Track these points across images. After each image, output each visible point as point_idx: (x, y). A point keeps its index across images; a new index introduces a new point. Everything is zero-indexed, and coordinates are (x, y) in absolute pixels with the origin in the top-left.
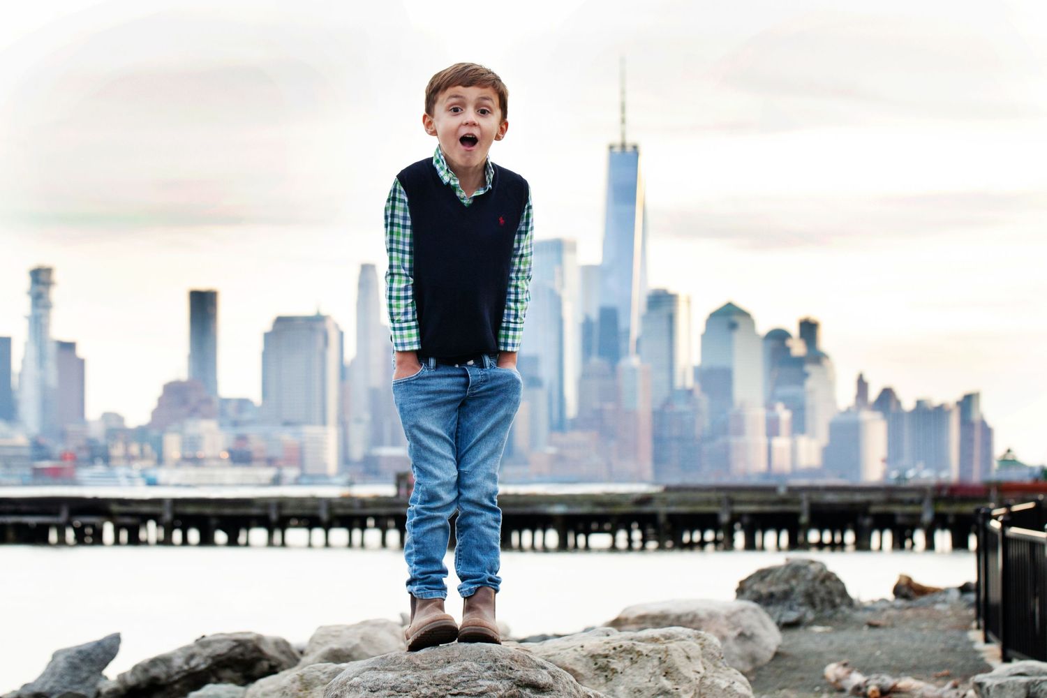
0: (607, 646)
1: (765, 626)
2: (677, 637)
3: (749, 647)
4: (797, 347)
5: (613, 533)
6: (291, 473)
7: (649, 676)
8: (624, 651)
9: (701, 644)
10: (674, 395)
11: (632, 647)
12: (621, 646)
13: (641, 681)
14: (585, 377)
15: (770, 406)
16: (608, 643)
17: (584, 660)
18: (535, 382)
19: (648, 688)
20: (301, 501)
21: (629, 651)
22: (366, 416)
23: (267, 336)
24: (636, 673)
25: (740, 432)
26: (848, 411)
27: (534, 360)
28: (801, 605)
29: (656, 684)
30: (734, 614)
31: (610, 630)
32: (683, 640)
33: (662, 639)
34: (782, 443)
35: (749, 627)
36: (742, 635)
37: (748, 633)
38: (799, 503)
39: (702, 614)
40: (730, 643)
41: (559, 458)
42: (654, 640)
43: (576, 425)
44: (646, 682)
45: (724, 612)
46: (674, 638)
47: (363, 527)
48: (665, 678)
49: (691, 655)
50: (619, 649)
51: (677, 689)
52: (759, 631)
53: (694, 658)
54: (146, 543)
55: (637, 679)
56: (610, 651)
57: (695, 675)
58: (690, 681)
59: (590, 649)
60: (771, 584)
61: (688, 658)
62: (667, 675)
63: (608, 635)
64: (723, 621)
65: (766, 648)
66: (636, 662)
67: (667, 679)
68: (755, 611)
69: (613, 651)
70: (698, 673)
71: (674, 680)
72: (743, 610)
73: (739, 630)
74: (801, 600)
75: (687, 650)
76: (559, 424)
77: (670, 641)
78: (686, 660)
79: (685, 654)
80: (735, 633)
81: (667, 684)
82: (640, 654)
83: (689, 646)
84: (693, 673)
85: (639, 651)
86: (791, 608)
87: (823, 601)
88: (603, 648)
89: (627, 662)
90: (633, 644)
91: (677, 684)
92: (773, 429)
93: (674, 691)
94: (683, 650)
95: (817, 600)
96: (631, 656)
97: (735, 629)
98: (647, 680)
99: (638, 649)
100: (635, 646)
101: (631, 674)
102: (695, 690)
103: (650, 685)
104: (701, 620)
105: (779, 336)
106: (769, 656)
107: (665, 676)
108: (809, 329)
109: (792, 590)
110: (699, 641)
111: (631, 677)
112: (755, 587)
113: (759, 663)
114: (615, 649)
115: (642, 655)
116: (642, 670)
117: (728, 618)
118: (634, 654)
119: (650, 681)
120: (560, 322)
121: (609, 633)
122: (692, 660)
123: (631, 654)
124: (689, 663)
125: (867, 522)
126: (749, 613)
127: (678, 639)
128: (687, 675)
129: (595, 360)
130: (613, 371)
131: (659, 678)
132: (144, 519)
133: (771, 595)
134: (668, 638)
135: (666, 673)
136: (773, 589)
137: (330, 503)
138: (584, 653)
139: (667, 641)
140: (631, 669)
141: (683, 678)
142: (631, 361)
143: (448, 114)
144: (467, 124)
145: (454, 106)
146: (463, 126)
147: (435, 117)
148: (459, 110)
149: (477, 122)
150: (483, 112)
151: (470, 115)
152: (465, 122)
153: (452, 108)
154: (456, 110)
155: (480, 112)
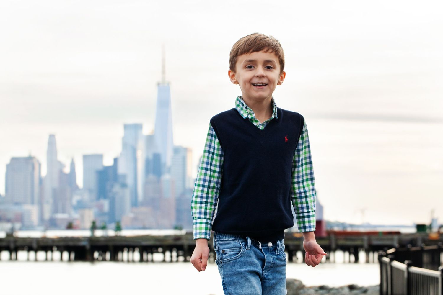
5: (164, 252)
6: (18, 225)
10: (185, 191)
14: (146, 183)
18: (124, 186)
20: (24, 239)
22: (51, 201)
23: (8, 166)
27: (124, 176)
41: (135, 219)
43: (143, 204)
47: (52, 251)
76: (135, 204)
120: (135, 160)
129: (152, 177)
130: (159, 181)
137: (37, 240)
142: (166, 177)
143: (245, 70)
144: (258, 76)
145: (249, 65)
146: (255, 78)
147: (237, 73)
148: (253, 67)
149: (265, 75)
150: (269, 68)
151: (260, 70)
152: (256, 75)
153: (247, 66)
154: (250, 67)
155: (266, 67)
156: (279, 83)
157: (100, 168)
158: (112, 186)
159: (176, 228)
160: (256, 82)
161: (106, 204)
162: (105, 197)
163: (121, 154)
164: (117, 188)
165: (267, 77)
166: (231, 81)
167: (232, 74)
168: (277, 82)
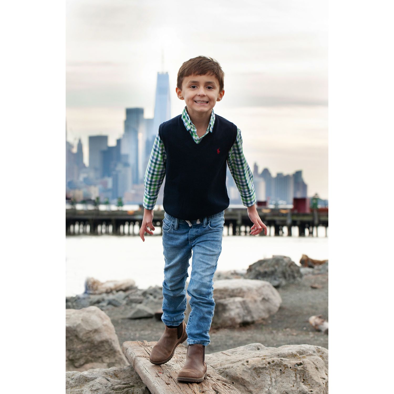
0: (264, 361)
1: (274, 294)
2: (307, 353)
3: (267, 305)
7: (293, 383)
8: (275, 365)
9: (321, 356)
11: (281, 362)
12: (273, 361)
13: (288, 386)
16: (264, 359)
17: (250, 371)
18: (126, 165)
19: (292, 390)
21: (279, 365)
24: (284, 380)
27: (127, 156)
28: (280, 278)
29: (298, 388)
30: (260, 288)
31: (259, 345)
32: (311, 355)
33: (298, 355)
35: (267, 295)
36: (264, 299)
37: (266, 298)
39: (245, 289)
40: (259, 303)
41: (136, 195)
42: (293, 356)
44: (291, 387)
45: (255, 288)
46: (305, 353)
48: (303, 383)
49: (318, 366)
50: (272, 363)
51: (311, 391)
52: (272, 297)
53: (319, 367)
55: (285, 385)
56: (266, 365)
57: (322, 381)
58: (320, 386)
59: (253, 363)
60: (265, 267)
61: (317, 368)
62: (305, 382)
63: (258, 349)
64: (255, 292)
65: (275, 306)
66: (284, 373)
67: (305, 384)
68: (268, 286)
69: (268, 365)
70: (324, 379)
71: (309, 385)
72: (264, 286)
73: (262, 297)
74: (280, 275)
75: (316, 363)
76: (136, 181)
77: (303, 356)
78: (315, 370)
79: (315, 366)
80: (260, 299)
81: (305, 388)
82: (286, 367)
83: (316, 360)
84: (321, 379)
85: (285, 365)
86: (275, 279)
87: (289, 275)
88: (262, 363)
89: (278, 373)
90: (281, 359)
91: (312, 387)
93: (310, 393)
94: (314, 363)
95: (287, 275)
96: (280, 368)
97: (260, 296)
98: (292, 385)
99: (284, 363)
100: (282, 361)
101: (281, 381)
102: (323, 392)
103: (294, 389)
104: (244, 292)
106: (276, 309)
107: (303, 382)
109: (276, 270)
110: (319, 354)
111: (281, 383)
112: (257, 268)
113: (272, 313)
114: (269, 363)
115: (287, 367)
116: (288, 378)
117: (257, 290)
118: (282, 366)
119: (293, 386)
120: (137, 141)
121: (259, 347)
122: (319, 370)
123: (280, 367)
124: (317, 372)
126: (266, 287)
127: (308, 354)
128: (317, 381)
131: (299, 384)
133: (266, 273)
134: (301, 353)
135: (304, 380)
136: (267, 270)
138: (249, 367)
139: (302, 356)
140: (280, 377)
141: (314, 383)
143: (189, 89)
144: (199, 95)
145: (193, 85)
146: (197, 96)
147: (183, 90)
148: (196, 87)
149: (205, 94)
150: (209, 88)
151: (202, 91)
152: (198, 94)
153: (191, 86)
154: (194, 87)
155: (207, 88)
156: (218, 100)
157: (104, 148)
158: (116, 165)
160: (198, 100)
161: (110, 182)
162: (109, 176)
163: (123, 136)
164: (120, 167)
165: (207, 96)
166: (178, 97)
167: (179, 91)
168: (216, 99)
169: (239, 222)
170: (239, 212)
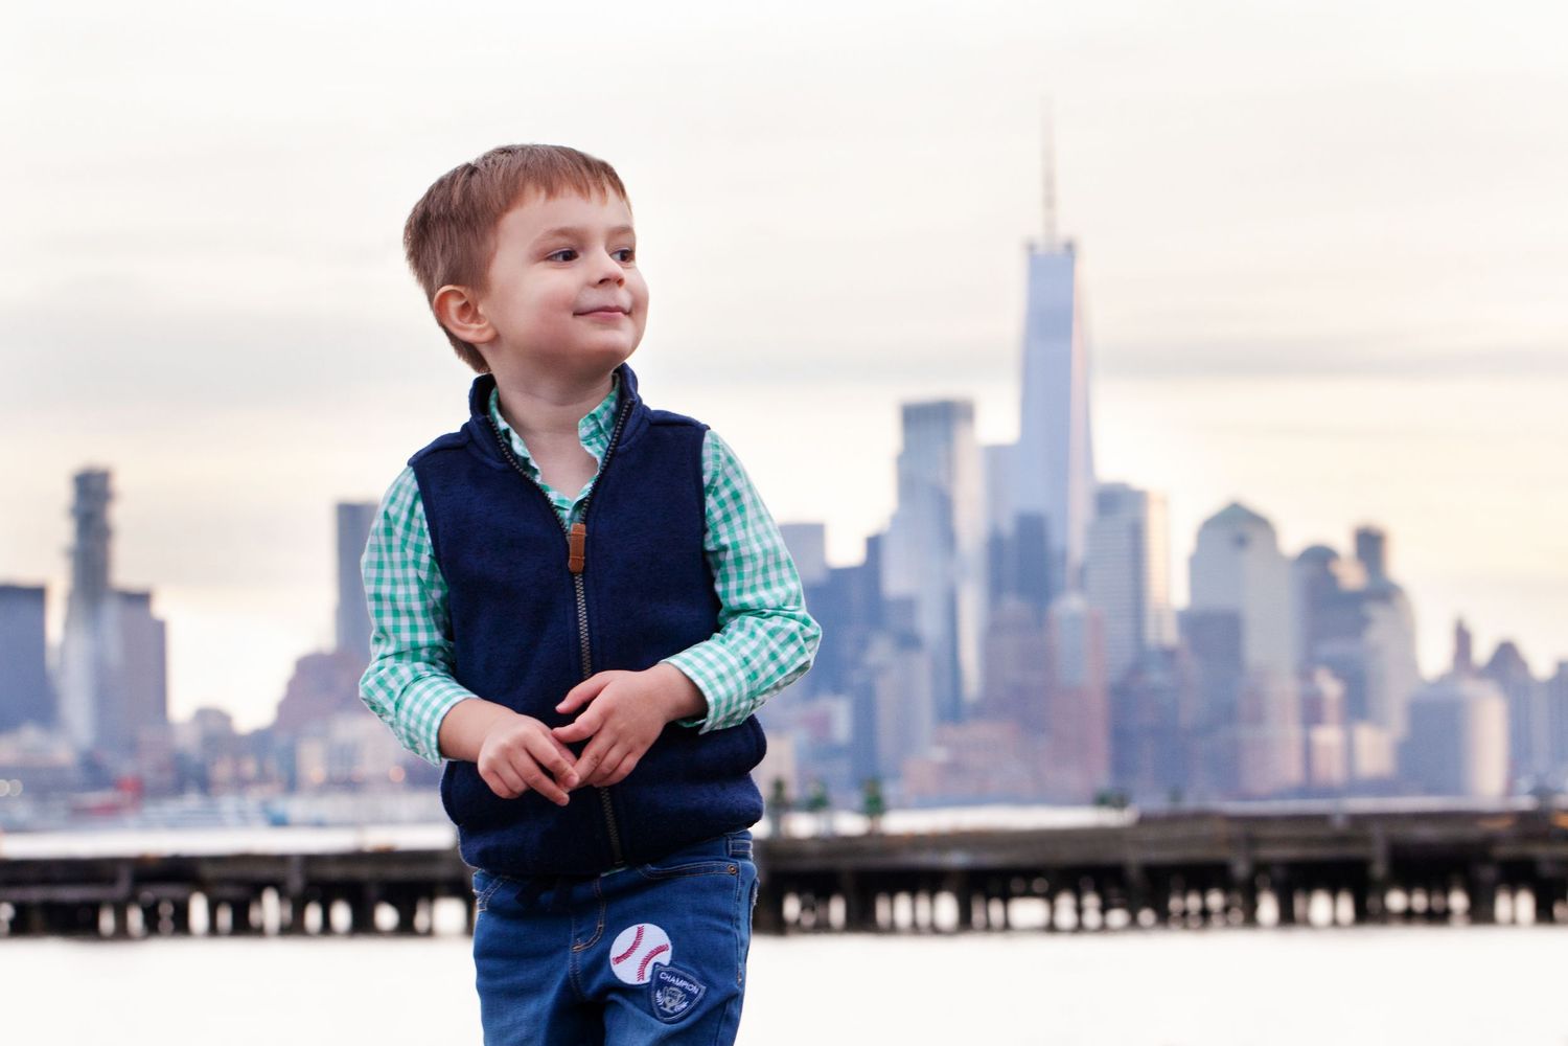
4: (1351, 575)
5: (1050, 897)
10: (1143, 658)
14: (994, 630)
15: (1305, 674)
18: (909, 641)
25: (1258, 717)
26: (1442, 681)
27: (908, 605)
34: (1328, 736)
38: (1366, 841)
41: (954, 768)
43: (980, 711)
54: (259, 932)
76: (952, 710)
92: (1312, 713)
105: (1319, 557)
108: (1370, 544)
125: (1488, 873)
129: (1012, 604)
130: (1040, 620)
132: (255, 890)
142: (1071, 604)
157: (817, 575)
158: (863, 645)
159: (1102, 801)
161: (841, 715)
162: (837, 689)
163: (896, 520)
164: (880, 652)
169: (1379, 870)
170: (1376, 831)
